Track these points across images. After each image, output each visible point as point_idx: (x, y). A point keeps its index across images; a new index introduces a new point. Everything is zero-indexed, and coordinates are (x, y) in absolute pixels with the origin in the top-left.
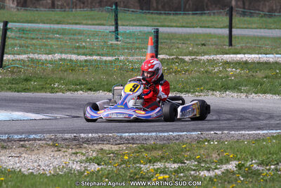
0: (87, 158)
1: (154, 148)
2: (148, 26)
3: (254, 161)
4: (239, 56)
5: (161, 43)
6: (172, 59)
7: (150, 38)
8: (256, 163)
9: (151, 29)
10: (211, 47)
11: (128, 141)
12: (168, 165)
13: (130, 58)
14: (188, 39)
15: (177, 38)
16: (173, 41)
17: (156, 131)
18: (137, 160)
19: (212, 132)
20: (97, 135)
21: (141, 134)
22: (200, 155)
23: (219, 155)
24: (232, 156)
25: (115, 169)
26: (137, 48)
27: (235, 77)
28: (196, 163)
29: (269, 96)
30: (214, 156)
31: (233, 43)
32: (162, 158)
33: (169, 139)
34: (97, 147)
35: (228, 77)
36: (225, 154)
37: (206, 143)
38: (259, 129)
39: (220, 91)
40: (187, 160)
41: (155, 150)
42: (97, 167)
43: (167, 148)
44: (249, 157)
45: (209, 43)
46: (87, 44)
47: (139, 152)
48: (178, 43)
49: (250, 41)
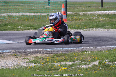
0: (30, 61)
3: (107, 60)
4: (106, 12)
6: (74, 14)
8: (108, 61)
10: (93, 8)
11: (49, 52)
12: (67, 63)
14: (82, 4)
15: (77, 4)
16: (75, 5)
18: (53, 61)
19: (89, 47)
21: (56, 49)
22: (82, 58)
23: (91, 58)
24: (97, 58)
25: (42, 66)
26: (59, 9)
27: (103, 22)
28: (80, 62)
30: (89, 58)
31: (103, 6)
32: (65, 60)
33: (68, 51)
34: (34, 55)
35: (100, 22)
36: (94, 57)
37: (85, 53)
38: (111, 45)
39: (95, 28)
40: (76, 60)
41: (61, 56)
42: (34, 65)
43: (67, 55)
44: (105, 59)
45: (92, 6)
46: (36, 8)
47: (54, 57)
48: (78, 6)
49: (111, 4)
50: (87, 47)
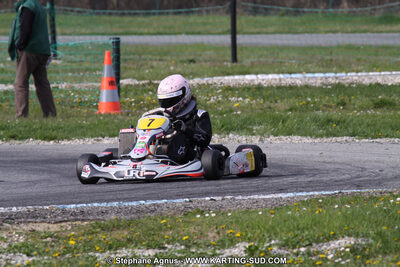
0: (10, 246)
1: (117, 226)
2: (103, 34)
3: (273, 242)
4: (248, 77)
5: (125, 60)
6: (144, 85)
7: (106, 52)
8: (276, 244)
9: (107, 40)
10: (203, 63)
11: (75, 216)
12: (138, 252)
13: (76, 86)
14: (167, 53)
15: (150, 53)
16: (143, 57)
17: (118, 200)
18: (89, 246)
19: (208, 198)
20: (24, 209)
21: (96, 205)
22: (188, 234)
23: (218, 233)
24: (238, 235)
25: (54, 262)
26: (87, 70)
27: (242, 111)
28: (183, 247)
29: (296, 139)
30: (211, 235)
31: (239, 56)
32: (129, 241)
33: (139, 211)
34: (26, 228)
35: (231, 111)
36: (229, 232)
37: (198, 216)
38: (281, 190)
39: (219, 134)
40: (168, 243)
41: (118, 229)
42: (27, 260)
43: (137, 225)
44: (266, 235)
45: (201, 59)
46: (8, 65)
47: (93, 233)
48: (151, 60)
49: (265, 53)
50: (199, 196)
